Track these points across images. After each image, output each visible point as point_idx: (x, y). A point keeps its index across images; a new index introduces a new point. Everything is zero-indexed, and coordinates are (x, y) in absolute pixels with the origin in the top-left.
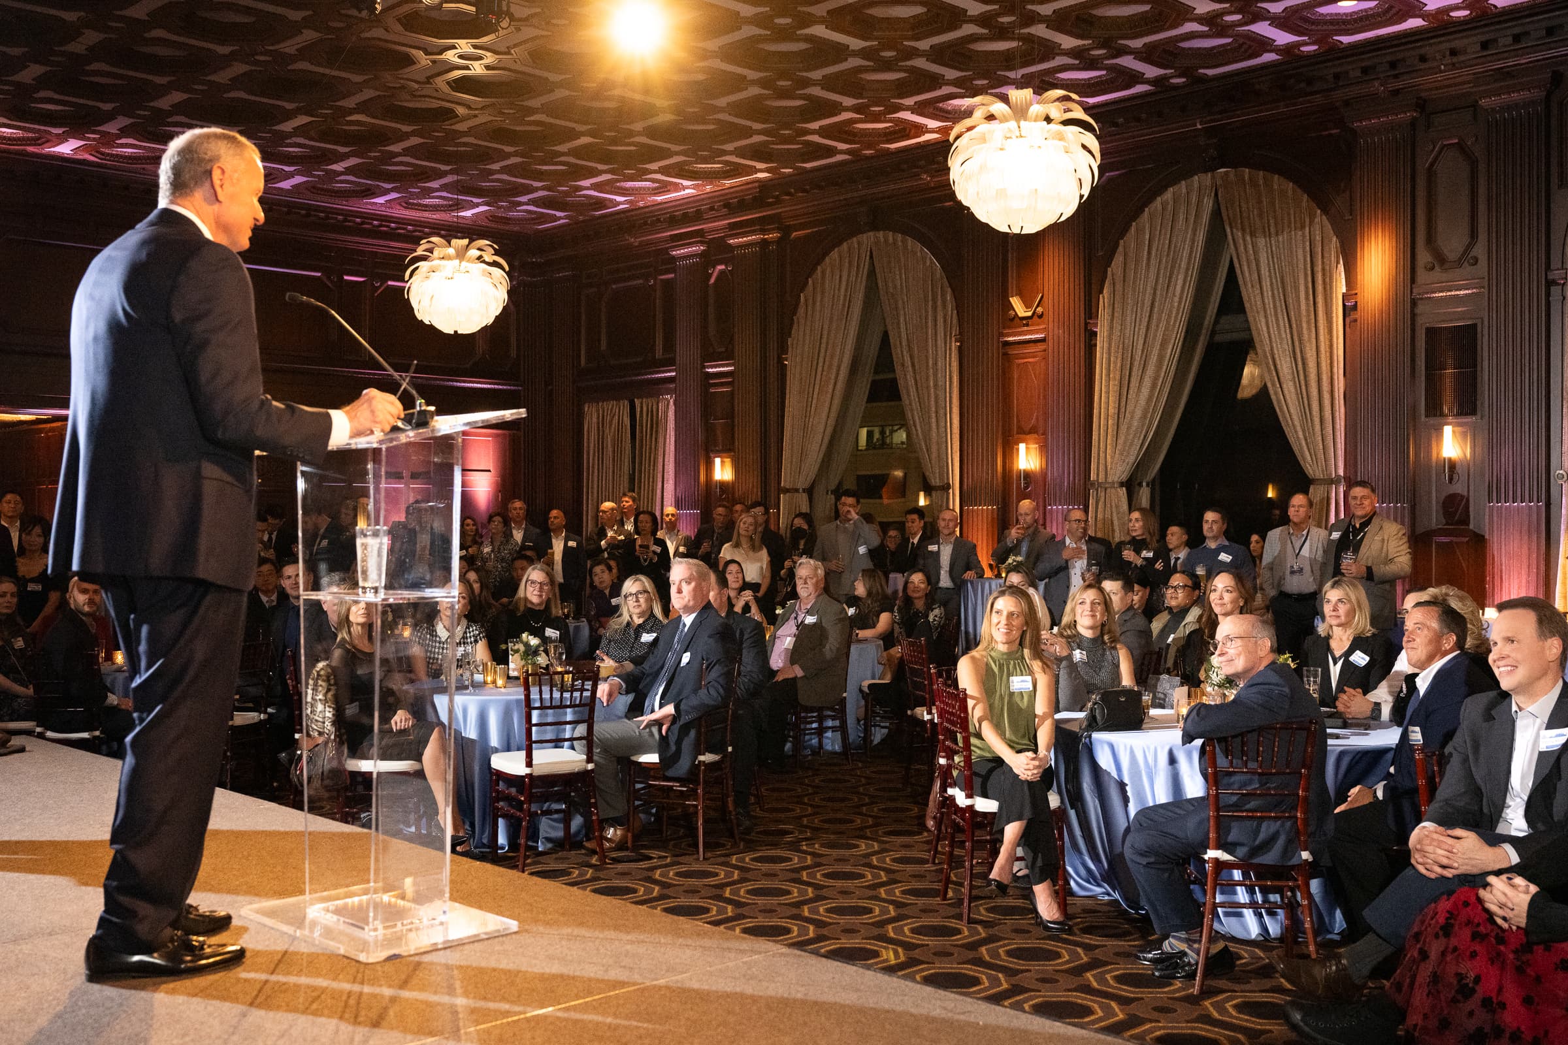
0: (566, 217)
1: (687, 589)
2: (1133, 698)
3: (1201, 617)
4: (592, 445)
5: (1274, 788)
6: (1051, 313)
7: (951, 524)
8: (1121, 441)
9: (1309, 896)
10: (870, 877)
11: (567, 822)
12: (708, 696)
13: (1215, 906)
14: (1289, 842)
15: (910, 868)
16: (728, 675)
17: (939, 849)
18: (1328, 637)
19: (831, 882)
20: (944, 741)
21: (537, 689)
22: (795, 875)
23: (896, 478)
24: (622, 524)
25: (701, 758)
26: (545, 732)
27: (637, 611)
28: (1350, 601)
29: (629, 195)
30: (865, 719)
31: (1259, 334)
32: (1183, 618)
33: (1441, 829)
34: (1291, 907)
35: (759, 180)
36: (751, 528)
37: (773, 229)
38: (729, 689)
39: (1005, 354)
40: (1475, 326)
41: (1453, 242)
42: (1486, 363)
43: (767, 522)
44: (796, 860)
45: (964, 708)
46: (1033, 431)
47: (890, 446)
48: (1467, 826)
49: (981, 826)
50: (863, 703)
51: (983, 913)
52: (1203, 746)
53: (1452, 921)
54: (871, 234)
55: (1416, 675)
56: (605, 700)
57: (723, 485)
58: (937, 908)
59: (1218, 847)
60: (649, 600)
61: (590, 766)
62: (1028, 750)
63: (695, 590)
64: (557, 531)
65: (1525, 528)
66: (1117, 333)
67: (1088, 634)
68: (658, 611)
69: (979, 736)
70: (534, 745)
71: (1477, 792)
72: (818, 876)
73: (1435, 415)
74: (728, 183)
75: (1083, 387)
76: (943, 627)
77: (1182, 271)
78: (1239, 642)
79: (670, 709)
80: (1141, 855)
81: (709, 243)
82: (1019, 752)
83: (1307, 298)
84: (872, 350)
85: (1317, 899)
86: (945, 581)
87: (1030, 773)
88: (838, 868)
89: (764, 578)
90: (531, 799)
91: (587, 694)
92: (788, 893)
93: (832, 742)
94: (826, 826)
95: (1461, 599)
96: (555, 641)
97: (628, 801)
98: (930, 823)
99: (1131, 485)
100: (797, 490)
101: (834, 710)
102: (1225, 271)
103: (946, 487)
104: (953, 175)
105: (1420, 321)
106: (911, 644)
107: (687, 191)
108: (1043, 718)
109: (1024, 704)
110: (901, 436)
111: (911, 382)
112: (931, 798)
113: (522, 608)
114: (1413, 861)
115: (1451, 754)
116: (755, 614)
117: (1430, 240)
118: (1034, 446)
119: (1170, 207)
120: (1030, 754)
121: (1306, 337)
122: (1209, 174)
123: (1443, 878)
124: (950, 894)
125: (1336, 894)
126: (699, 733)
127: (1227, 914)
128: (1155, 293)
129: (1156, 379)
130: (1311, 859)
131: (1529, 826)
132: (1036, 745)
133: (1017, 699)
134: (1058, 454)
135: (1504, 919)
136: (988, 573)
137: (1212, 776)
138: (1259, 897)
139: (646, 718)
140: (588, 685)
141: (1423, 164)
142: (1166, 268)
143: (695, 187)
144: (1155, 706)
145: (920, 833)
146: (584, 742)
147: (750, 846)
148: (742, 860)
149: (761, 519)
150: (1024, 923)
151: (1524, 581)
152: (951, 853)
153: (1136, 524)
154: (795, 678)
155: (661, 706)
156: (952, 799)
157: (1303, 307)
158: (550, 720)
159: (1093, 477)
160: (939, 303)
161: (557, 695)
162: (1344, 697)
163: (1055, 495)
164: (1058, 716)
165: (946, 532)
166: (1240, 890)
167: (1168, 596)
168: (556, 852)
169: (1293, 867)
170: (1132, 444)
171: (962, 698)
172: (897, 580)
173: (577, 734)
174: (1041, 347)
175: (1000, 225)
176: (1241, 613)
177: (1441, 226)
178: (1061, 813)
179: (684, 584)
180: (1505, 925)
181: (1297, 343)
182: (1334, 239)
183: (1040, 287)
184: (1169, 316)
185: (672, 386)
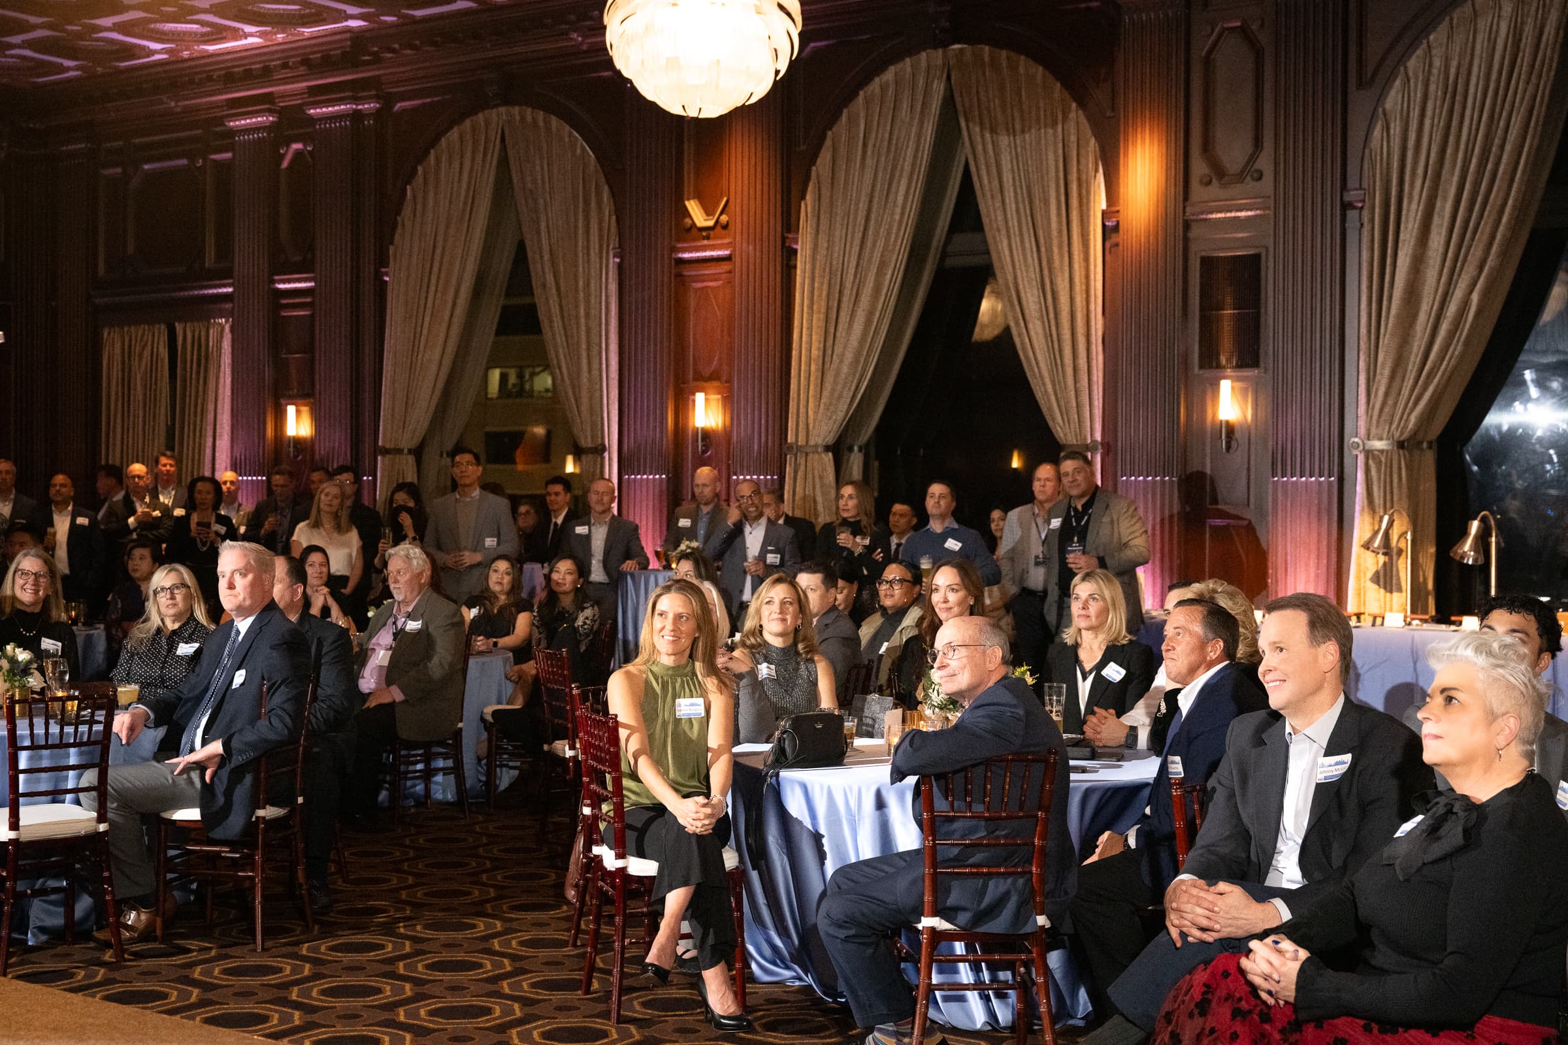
0: (77, 68)
1: (241, 583)
2: (833, 722)
3: (921, 619)
4: (113, 388)
5: (1006, 837)
6: (739, 225)
7: (606, 499)
8: (826, 393)
9: (1047, 972)
10: (489, 967)
11: (70, 906)
12: (272, 728)
13: (931, 989)
14: (1021, 905)
15: (544, 954)
16: (298, 700)
17: (583, 926)
18: (1076, 646)
19: (438, 975)
20: (589, 783)
21: (27, 721)
22: (388, 968)
23: (534, 435)
24: (155, 496)
25: (261, 813)
26: (38, 781)
27: (172, 611)
28: (1104, 599)
29: (168, 41)
30: (488, 756)
31: (1000, 258)
32: (900, 621)
33: (1202, 882)
34: (1025, 988)
35: (349, 30)
36: (336, 502)
37: (370, 97)
38: (297, 717)
39: (679, 275)
40: (1257, 257)
41: (1233, 153)
42: (1271, 301)
43: (358, 493)
44: (390, 947)
45: (615, 740)
46: (714, 377)
47: (531, 394)
48: (1233, 878)
49: (636, 895)
50: (485, 735)
51: (637, 1009)
52: (918, 784)
53: (1209, 996)
54: (502, 109)
55: (1178, 691)
56: (124, 736)
57: (298, 442)
58: (577, 1004)
59: (935, 913)
60: (188, 597)
61: (102, 827)
62: (698, 794)
63: (253, 585)
64: (61, 506)
65: (1314, 509)
66: (822, 251)
67: (777, 642)
68: (200, 614)
69: (634, 776)
70: (21, 800)
71: (1243, 836)
72: (420, 967)
73: (1211, 367)
74: (308, 31)
75: (778, 322)
76: (595, 634)
77: (906, 174)
78: (963, 652)
79: (216, 747)
80: (840, 927)
81: (281, 113)
82: (686, 796)
83: (1059, 215)
84: (503, 265)
85: (1058, 975)
86: (597, 574)
87: (699, 824)
88: (446, 956)
89: (352, 567)
90: (15, 875)
91: (98, 728)
92: (379, 991)
93: (443, 788)
94: (435, 901)
95: (1231, 596)
96: (54, 655)
97: (157, 874)
98: (571, 894)
99: (838, 449)
100: (399, 451)
101: (447, 746)
102: (959, 176)
103: (600, 450)
104: (611, 37)
105: (1193, 248)
106: (549, 657)
107: (251, 40)
108: (718, 754)
109: (694, 733)
110: (544, 381)
111: (555, 310)
112: (573, 859)
113: (8, 610)
114: (1168, 924)
115: (1214, 790)
116: (338, 618)
117: (1207, 146)
118: (715, 398)
119: (891, 91)
120: (701, 800)
121: (1057, 263)
122: (940, 51)
123: (1203, 942)
124: (595, 985)
125: (1079, 969)
126: (256, 780)
127: (946, 999)
128: (871, 201)
129: (870, 314)
130: (1048, 925)
131: (1303, 876)
132: (708, 787)
133: (686, 727)
134: (746, 409)
135: (1270, 993)
136: (654, 564)
137: (929, 823)
138: (986, 976)
139: (182, 761)
140: (100, 716)
141: (1200, 50)
142: (885, 169)
143: (261, 35)
144: (861, 734)
145: (559, 907)
146: (94, 793)
147: (328, 930)
148: (316, 950)
149: (349, 490)
150: (689, 1019)
151: (1312, 575)
152: (597, 932)
153: (849, 500)
154: (392, 705)
155: (204, 743)
156: (598, 860)
157: (1054, 225)
158: (45, 763)
159: (791, 438)
160: (593, 205)
161: (54, 729)
162: (1093, 719)
163: (742, 460)
164: (737, 749)
165: (599, 508)
166: (963, 967)
167: (882, 593)
168: (54, 947)
169: (1026, 936)
170: (840, 397)
171: (612, 727)
172: (535, 572)
173: (84, 783)
174: (725, 267)
175: (673, 108)
176: (971, 614)
177: (1220, 132)
178: (739, 875)
179: (237, 577)
180: (1271, 1001)
181: (1046, 272)
182: (1093, 141)
183: (725, 187)
184: (889, 233)
185: (228, 306)
